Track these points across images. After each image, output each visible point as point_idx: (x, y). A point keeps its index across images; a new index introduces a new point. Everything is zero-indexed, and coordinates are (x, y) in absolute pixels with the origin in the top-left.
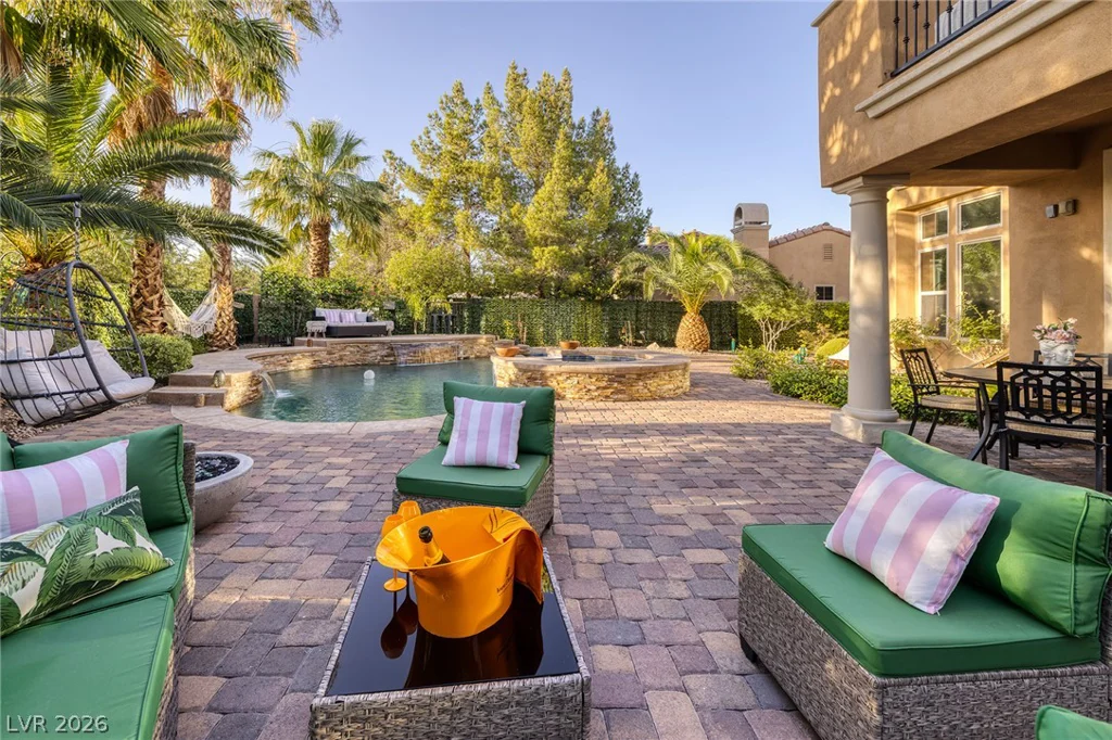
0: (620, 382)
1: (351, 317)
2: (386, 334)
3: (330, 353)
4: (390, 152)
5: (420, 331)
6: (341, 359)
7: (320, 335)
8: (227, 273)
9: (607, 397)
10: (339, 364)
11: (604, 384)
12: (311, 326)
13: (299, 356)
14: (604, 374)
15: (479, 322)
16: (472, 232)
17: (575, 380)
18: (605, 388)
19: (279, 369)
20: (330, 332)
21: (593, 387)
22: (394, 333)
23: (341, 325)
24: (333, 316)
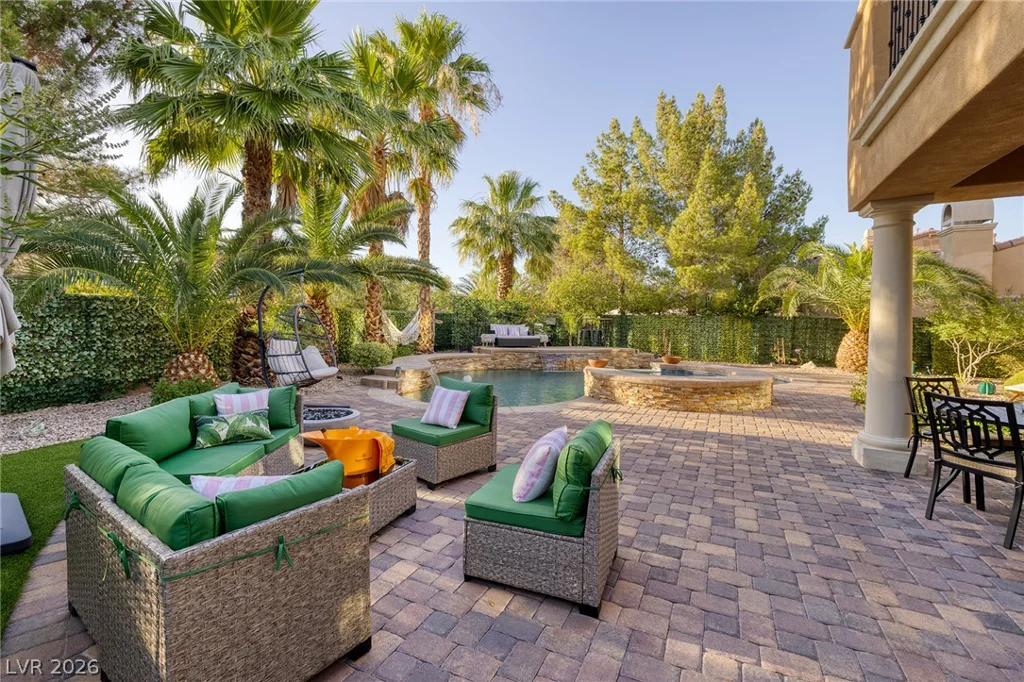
0: (675, 394)
1: (518, 331)
2: (542, 345)
3: (493, 359)
4: (554, 192)
5: (574, 343)
6: (502, 364)
7: (490, 344)
8: (427, 299)
9: (663, 406)
10: (500, 367)
11: (661, 394)
12: (486, 338)
13: (470, 360)
14: (660, 386)
15: (626, 336)
16: (619, 256)
17: (636, 389)
18: (661, 398)
19: (456, 369)
20: (497, 343)
21: (650, 397)
22: (549, 344)
23: (507, 337)
24: (501, 330)
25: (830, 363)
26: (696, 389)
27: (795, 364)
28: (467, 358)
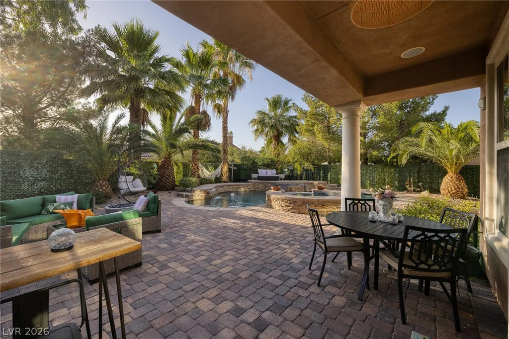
0: (294, 205)
1: (271, 173)
2: (281, 179)
3: (254, 186)
4: (294, 104)
5: (301, 179)
6: (258, 188)
7: (255, 179)
8: (226, 158)
9: (289, 210)
10: (257, 190)
11: (288, 204)
12: (254, 176)
13: (242, 186)
14: (288, 200)
15: (327, 175)
16: (321, 134)
18: (288, 206)
19: (235, 190)
20: (260, 178)
21: (284, 205)
22: (284, 179)
23: (265, 175)
24: (262, 172)
25: (437, 191)
26: (304, 202)
27: (418, 191)
28: (240, 185)
